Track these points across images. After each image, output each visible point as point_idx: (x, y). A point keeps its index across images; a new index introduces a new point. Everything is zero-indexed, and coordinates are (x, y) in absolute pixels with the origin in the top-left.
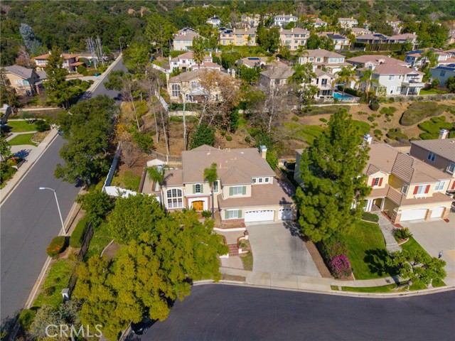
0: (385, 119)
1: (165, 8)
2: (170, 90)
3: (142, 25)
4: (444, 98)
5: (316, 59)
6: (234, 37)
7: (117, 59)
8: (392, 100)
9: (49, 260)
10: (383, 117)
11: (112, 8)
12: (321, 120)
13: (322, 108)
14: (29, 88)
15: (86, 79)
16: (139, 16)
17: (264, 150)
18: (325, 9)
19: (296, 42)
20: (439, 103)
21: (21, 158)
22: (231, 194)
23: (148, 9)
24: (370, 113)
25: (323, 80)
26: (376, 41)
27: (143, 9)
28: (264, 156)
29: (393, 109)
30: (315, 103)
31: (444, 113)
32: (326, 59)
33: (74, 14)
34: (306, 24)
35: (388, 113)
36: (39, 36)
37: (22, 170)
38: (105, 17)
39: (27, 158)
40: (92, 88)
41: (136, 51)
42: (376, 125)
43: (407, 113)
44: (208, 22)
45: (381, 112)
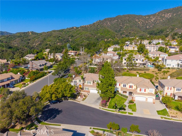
0: (163, 74)
5: (156, 55)
6: (129, 47)
8: (169, 68)
10: (162, 74)
11: (100, 39)
12: (137, 72)
13: (138, 68)
14: (61, 59)
15: (77, 58)
19: (154, 49)
23: (112, 39)
24: (157, 72)
25: (142, 60)
27: (110, 39)
29: (168, 72)
30: (136, 67)
32: (160, 55)
35: (165, 72)
39: (51, 73)
42: (158, 76)
43: (173, 73)
44: (126, 43)
45: (162, 72)
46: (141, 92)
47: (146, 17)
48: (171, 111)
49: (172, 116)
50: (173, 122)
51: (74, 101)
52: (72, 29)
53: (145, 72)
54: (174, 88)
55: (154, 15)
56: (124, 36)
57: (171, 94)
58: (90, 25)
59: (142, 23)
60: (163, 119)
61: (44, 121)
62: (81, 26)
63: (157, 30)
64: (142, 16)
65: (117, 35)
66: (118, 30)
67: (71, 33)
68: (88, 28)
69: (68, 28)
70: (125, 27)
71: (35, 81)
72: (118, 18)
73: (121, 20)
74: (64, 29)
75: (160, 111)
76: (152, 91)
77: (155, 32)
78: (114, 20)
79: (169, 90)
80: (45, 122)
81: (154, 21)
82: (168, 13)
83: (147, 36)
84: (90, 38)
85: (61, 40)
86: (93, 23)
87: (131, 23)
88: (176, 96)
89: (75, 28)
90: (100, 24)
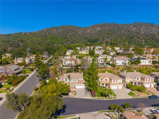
1: (66, 44)
2: (63, 63)
3: (58, 49)
4: (133, 66)
6: (83, 52)
7: (51, 57)
8: (119, 66)
9: (34, 91)
10: (116, 70)
11: (50, 45)
12: (100, 70)
14: (29, 62)
15: (43, 61)
16: (58, 47)
17: (82, 73)
18: (112, 45)
20: (132, 67)
21: (28, 76)
22: (73, 81)
23: (61, 45)
24: (113, 69)
26: (123, 53)
27: (59, 45)
28: (82, 75)
29: (119, 68)
31: (133, 69)
33: (40, 46)
34: (105, 49)
35: (118, 69)
36: (32, 51)
37: (28, 78)
38: (48, 47)
39: (29, 76)
40: (44, 63)
41: (56, 54)
42: (114, 71)
43: (122, 69)
44: (77, 48)
45: (116, 69)
46: (114, 83)
47: (83, 29)
48: (135, 92)
49: (137, 95)
50: (139, 98)
51: (68, 97)
52: (20, 34)
53: (105, 70)
54: (131, 77)
55: (89, 28)
56: (70, 42)
57: (130, 82)
58: (38, 32)
59: (81, 33)
60: (134, 98)
61: (58, 116)
62: (29, 32)
63: (93, 39)
64: (81, 28)
65: (65, 41)
66: (64, 37)
67: (20, 38)
68: (37, 35)
69: (15, 33)
70: (69, 35)
71: (18, 85)
72: (62, 27)
73: (66, 30)
74: (11, 34)
75: (129, 93)
76: (121, 81)
77: (92, 40)
78: (59, 29)
79: (128, 79)
80: (60, 116)
81: (90, 32)
82: (98, 27)
83: (88, 43)
84: (42, 43)
85: (12, 44)
86: (41, 30)
87: (73, 32)
88: (133, 83)
89: (23, 33)
90: (48, 32)
